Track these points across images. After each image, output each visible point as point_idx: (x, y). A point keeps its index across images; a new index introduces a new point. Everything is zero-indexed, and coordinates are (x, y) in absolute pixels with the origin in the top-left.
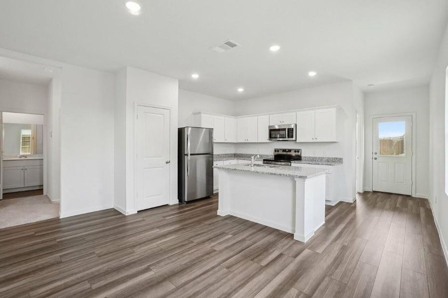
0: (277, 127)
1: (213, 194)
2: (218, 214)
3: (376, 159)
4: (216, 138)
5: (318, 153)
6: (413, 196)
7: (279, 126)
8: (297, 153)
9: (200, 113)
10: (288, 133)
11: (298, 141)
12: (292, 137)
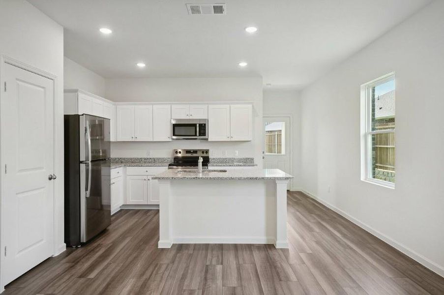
3: (263, 157)
8: (204, 155)
9: (76, 91)
10: (199, 129)
11: (209, 140)
12: (204, 134)
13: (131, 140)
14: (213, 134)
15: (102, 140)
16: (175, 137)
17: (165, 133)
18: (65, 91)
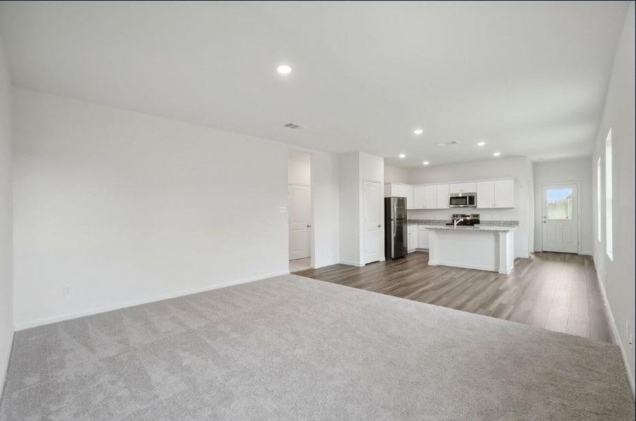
0: (460, 195)
1: (407, 254)
2: (429, 264)
3: (545, 222)
4: (409, 206)
5: (496, 217)
6: (580, 253)
7: (463, 194)
8: (476, 218)
9: (390, 183)
10: (470, 200)
11: (478, 207)
12: (473, 204)
13: (422, 208)
14: (481, 203)
15: (404, 208)
16: (452, 206)
17: (445, 204)
18: (385, 184)
